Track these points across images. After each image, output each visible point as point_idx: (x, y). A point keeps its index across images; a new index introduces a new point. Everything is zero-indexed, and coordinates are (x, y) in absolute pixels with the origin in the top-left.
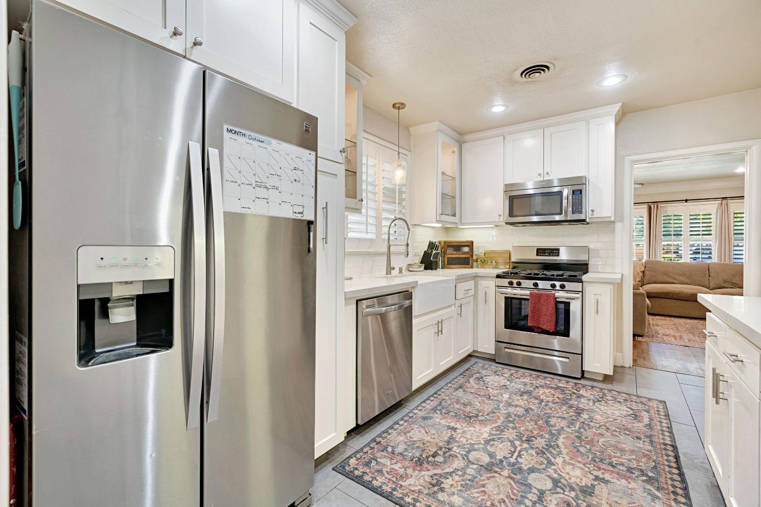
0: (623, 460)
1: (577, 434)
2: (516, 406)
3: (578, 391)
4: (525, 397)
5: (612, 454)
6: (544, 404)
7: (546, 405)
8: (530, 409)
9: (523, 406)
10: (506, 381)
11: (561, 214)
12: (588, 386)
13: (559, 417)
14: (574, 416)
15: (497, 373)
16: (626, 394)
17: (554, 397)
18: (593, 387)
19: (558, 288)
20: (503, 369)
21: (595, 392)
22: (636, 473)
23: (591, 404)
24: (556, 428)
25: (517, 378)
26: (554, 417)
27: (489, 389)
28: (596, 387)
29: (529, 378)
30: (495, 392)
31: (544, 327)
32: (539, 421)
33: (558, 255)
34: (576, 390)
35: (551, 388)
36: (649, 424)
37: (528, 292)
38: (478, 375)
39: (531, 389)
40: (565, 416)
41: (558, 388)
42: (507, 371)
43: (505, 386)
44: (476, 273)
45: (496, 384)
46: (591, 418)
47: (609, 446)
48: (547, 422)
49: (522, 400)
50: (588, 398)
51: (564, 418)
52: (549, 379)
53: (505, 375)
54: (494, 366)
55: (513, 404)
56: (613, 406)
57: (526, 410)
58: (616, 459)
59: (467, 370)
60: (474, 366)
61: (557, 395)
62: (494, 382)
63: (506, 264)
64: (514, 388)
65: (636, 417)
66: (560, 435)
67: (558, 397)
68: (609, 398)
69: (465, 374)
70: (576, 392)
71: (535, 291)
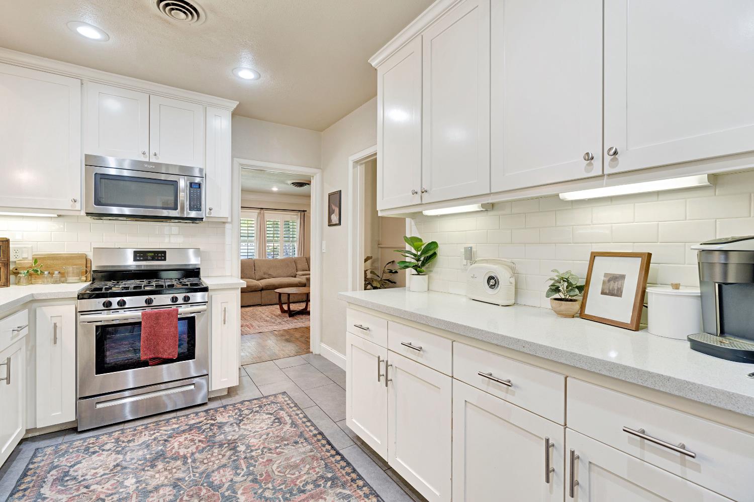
0: (304, 478)
1: (251, 477)
2: (157, 489)
3: (215, 420)
4: (160, 466)
5: (293, 477)
6: (189, 461)
7: (194, 461)
8: (179, 479)
9: (166, 482)
10: (114, 456)
11: (176, 209)
12: (219, 407)
13: (219, 468)
14: (232, 455)
15: (92, 450)
16: (256, 399)
17: (195, 444)
18: (225, 407)
19: (180, 301)
20: (97, 437)
21: (231, 412)
22: (321, 483)
23: (237, 429)
24: (226, 485)
25: (129, 441)
26: (213, 472)
27: (92, 488)
28: (228, 405)
29: (147, 433)
30: (108, 485)
31: (165, 356)
32: (200, 490)
33: (165, 260)
34: (211, 419)
35: (184, 431)
36: (292, 422)
37: (139, 313)
38: (54, 472)
39: (160, 448)
40: (224, 461)
41: (191, 428)
42: (107, 439)
43: (118, 465)
44: (32, 295)
45: (101, 471)
46: (248, 447)
47: (284, 470)
48: (211, 485)
49: (159, 472)
50: (229, 423)
51: (224, 466)
52: (174, 420)
53: (107, 447)
54: (77, 440)
55: (150, 488)
56: (255, 419)
57: (175, 486)
58: (299, 480)
59: (24, 475)
60: (35, 460)
61: (197, 439)
62: (95, 469)
63: (80, 274)
64: (134, 461)
65: (279, 420)
66: (236, 493)
67: (200, 441)
68: (246, 412)
69: (23, 487)
70: (213, 422)
71: (148, 310)
